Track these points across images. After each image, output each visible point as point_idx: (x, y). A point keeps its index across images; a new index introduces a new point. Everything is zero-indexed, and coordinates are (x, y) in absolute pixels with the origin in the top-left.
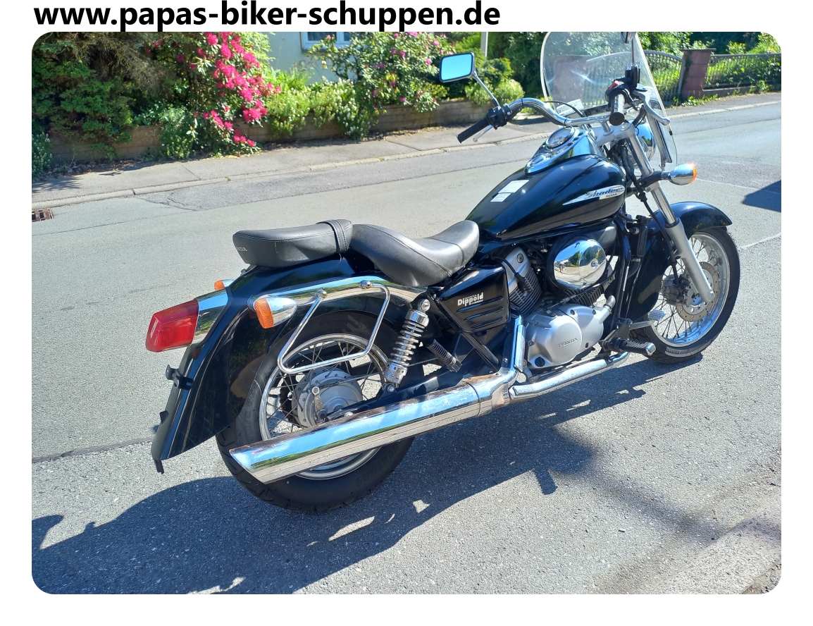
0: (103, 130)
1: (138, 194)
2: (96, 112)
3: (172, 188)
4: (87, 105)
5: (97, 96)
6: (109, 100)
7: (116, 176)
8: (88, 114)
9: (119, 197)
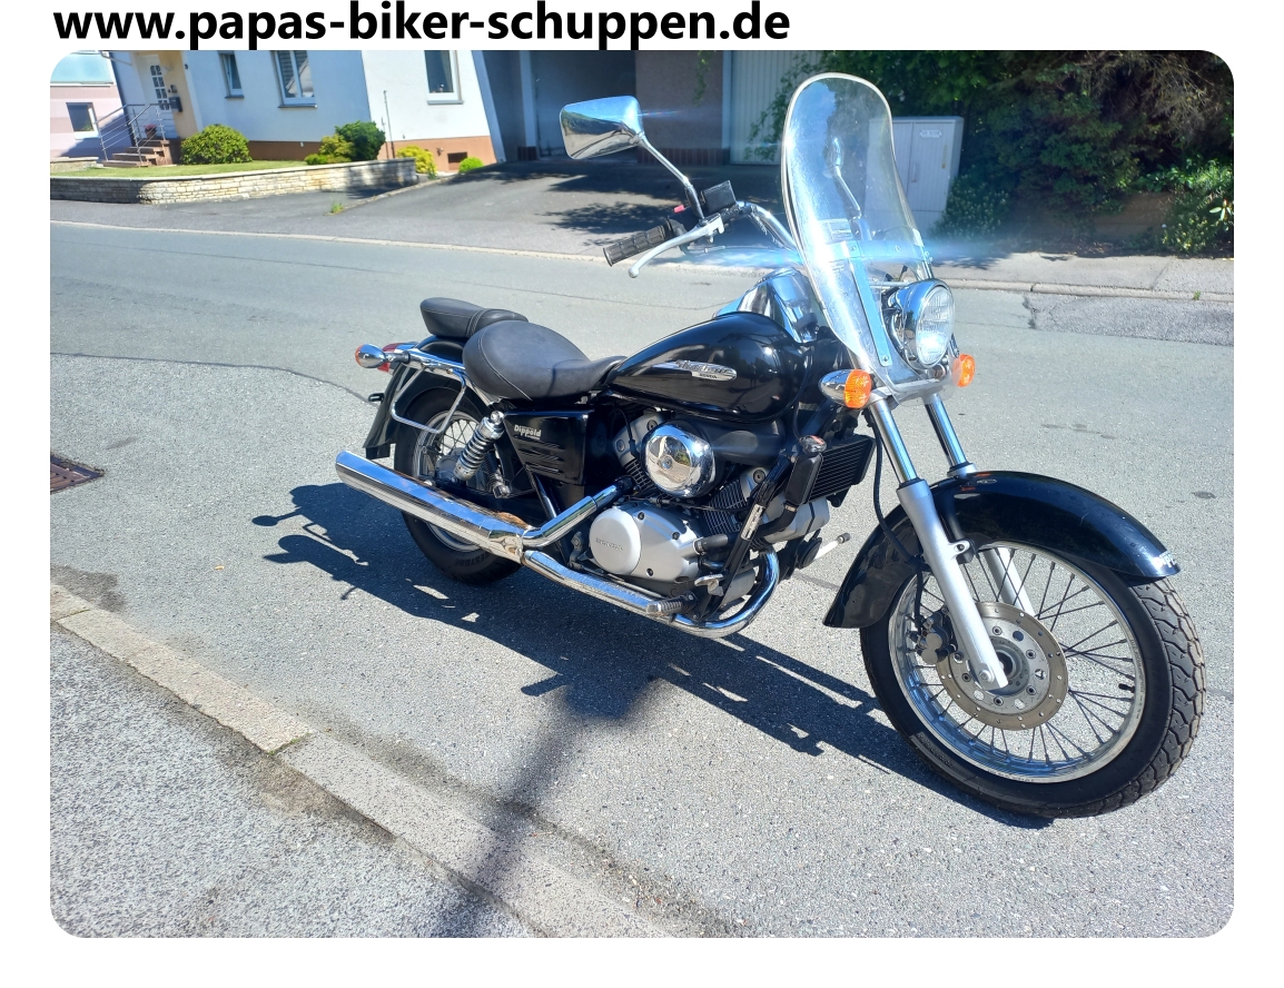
0: (1078, 194)
1: (1037, 292)
2: (1076, 167)
3: (1090, 293)
4: (1069, 156)
5: (1086, 145)
6: (1105, 150)
7: (1058, 261)
8: (1065, 169)
9: (1008, 290)
